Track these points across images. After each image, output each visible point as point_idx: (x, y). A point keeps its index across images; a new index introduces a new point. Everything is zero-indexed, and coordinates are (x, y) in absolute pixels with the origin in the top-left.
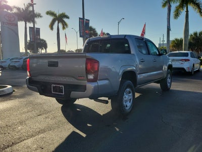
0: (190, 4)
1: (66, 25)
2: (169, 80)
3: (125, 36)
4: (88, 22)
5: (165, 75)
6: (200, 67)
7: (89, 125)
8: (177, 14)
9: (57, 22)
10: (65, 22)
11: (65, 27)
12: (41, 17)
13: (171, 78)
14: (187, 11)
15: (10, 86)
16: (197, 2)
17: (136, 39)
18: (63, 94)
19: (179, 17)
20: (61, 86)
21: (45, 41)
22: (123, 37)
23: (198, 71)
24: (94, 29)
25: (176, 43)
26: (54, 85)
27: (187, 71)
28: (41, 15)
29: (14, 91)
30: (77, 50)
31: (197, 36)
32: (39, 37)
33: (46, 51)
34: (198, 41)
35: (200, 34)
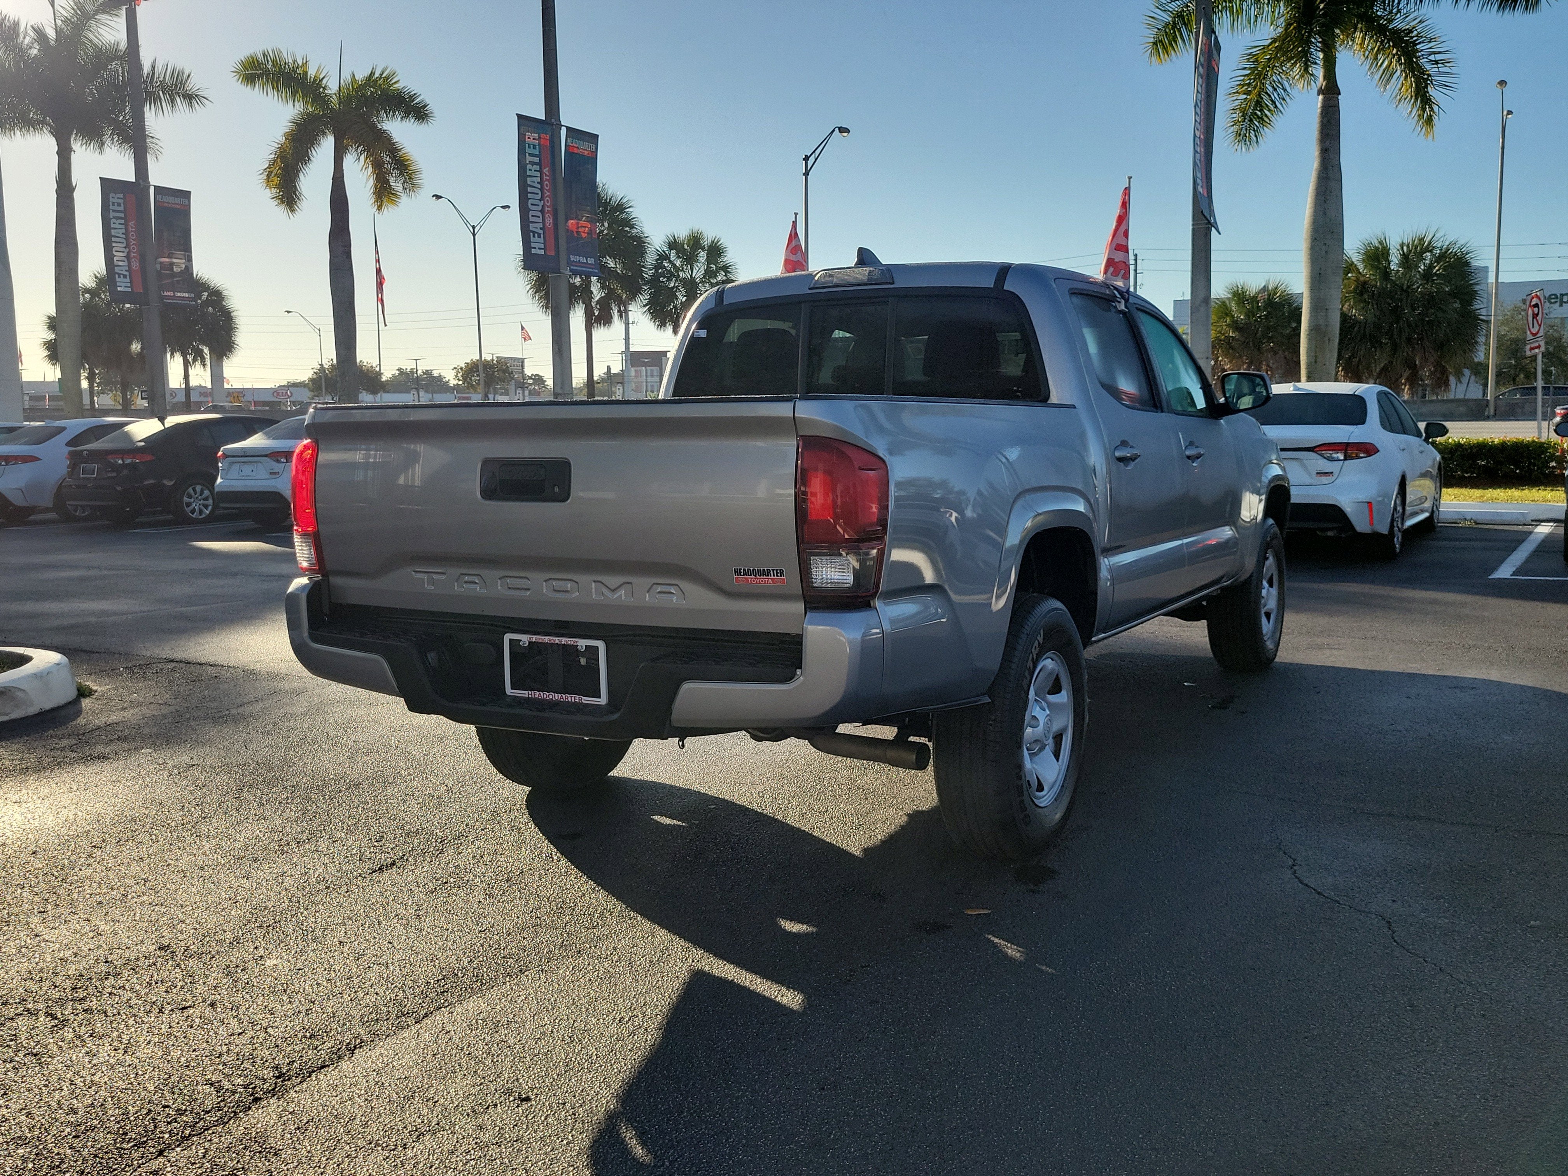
0: (1350, 36)
1: (403, 166)
2: (1269, 596)
3: (1004, 271)
4: (583, 148)
5: (1250, 563)
6: (1437, 501)
7: (790, 926)
8: (1259, 104)
9: (327, 144)
10: (393, 149)
11: (396, 184)
12: (190, 98)
13: (1281, 581)
14: (1331, 91)
15: (53, 657)
16: (1399, 23)
17: (1074, 293)
18: (603, 700)
19: (1266, 131)
20: (582, 643)
21: (217, 296)
22: (988, 282)
23: (1428, 526)
24: (621, 207)
25: (1236, 325)
26: (525, 639)
27: (1361, 525)
28: (195, 84)
29: (83, 693)
30: (471, 370)
31: (1386, 273)
32: (179, 264)
33: (217, 377)
34: (1396, 313)
35: (1406, 260)
